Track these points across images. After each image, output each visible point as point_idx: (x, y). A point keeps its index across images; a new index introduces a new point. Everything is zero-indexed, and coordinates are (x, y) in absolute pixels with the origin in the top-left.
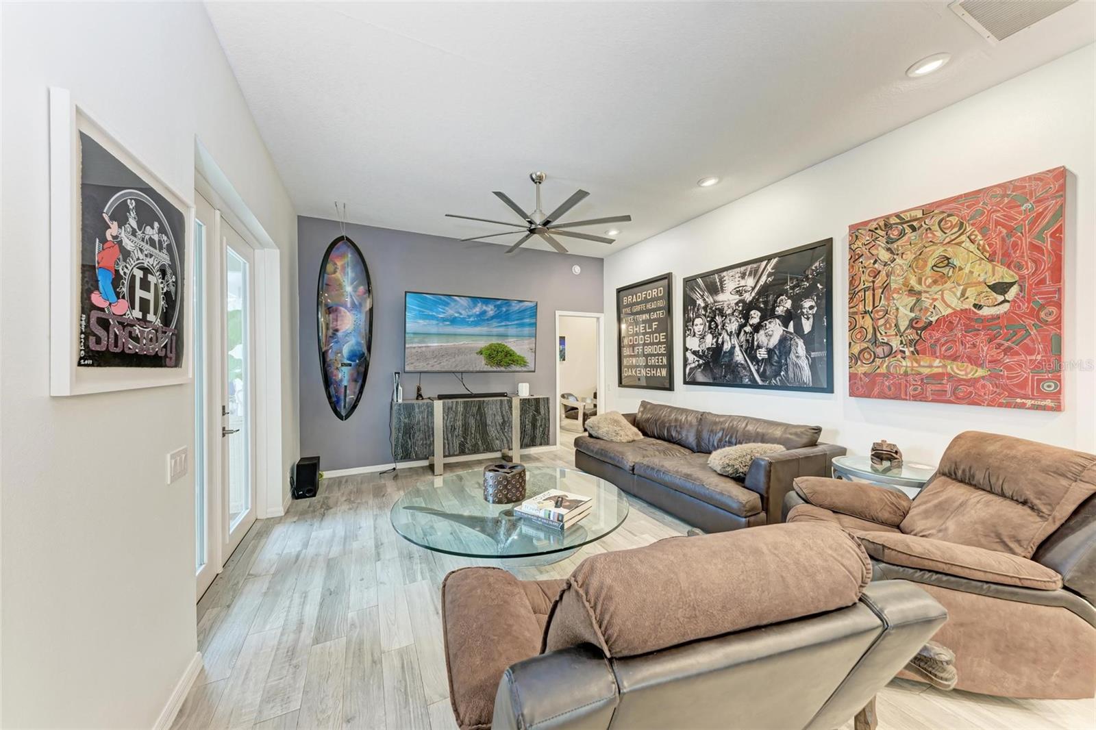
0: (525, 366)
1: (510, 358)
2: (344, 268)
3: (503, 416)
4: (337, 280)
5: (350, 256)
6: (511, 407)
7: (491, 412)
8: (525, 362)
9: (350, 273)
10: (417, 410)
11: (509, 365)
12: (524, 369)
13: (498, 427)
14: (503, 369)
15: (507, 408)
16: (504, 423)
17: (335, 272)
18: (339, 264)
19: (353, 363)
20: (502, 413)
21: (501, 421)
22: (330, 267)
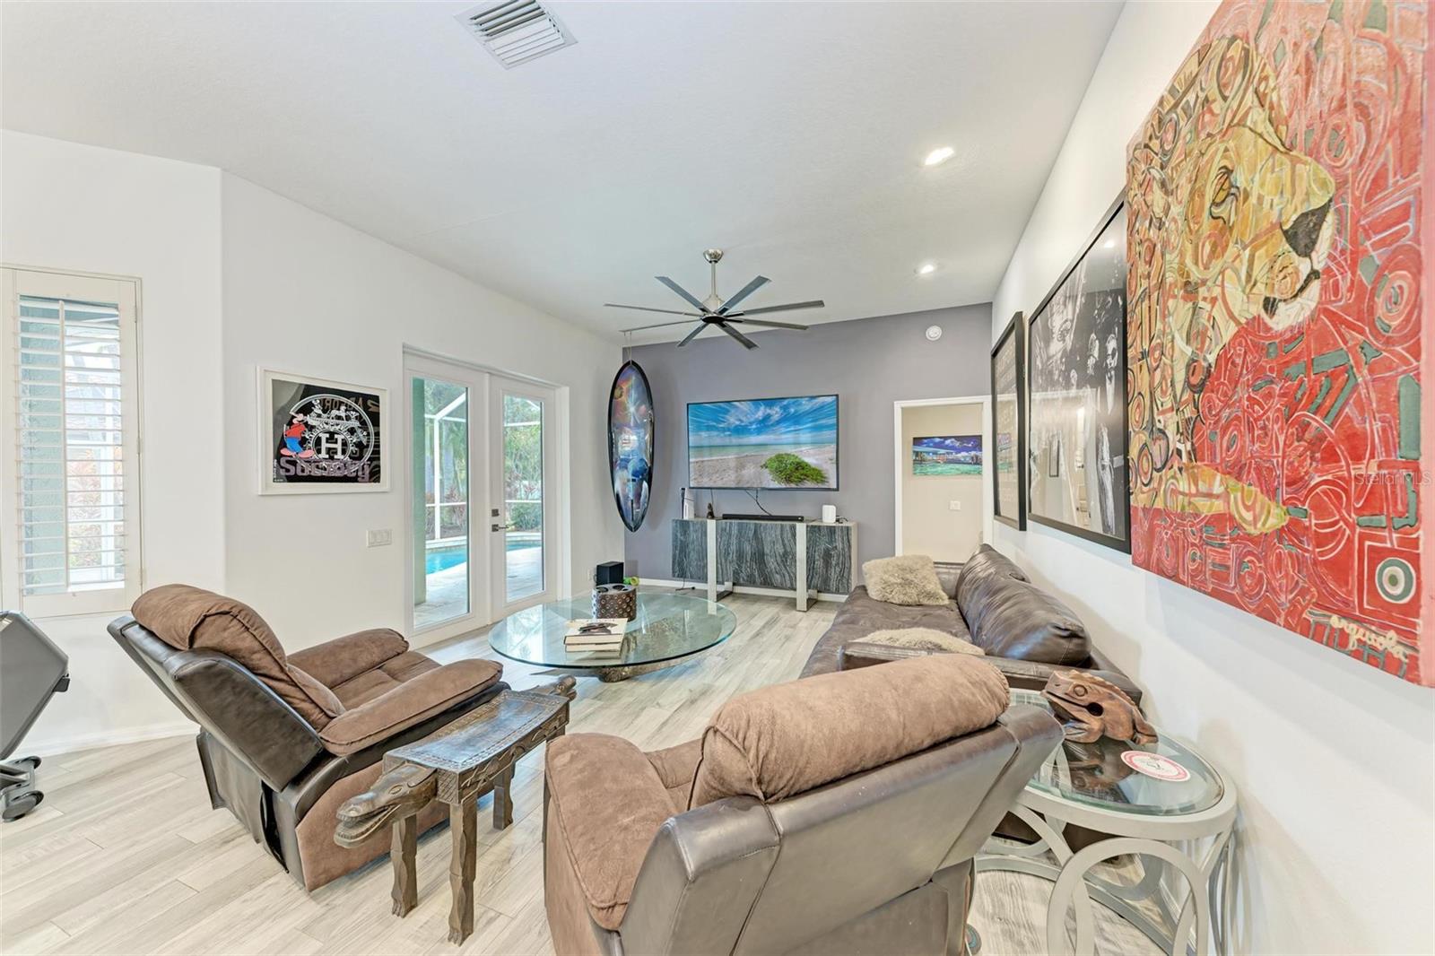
0: (823, 482)
1: (802, 472)
2: (628, 391)
3: (784, 545)
4: (623, 403)
5: (634, 378)
6: (794, 535)
7: (769, 539)
8: (822, 477)
9: (634, 394)
10: (691, 528)
11: (801, 480)
12: (821, 486)
13: (778, 558)
14: (793, 486)
15: (790, 535)
16: (785, 554)
17: (621, 395)
18: (625, 387)
19: (637, 479)
20: (783, 541)
21: (782, 551)
22: (617, 392)
